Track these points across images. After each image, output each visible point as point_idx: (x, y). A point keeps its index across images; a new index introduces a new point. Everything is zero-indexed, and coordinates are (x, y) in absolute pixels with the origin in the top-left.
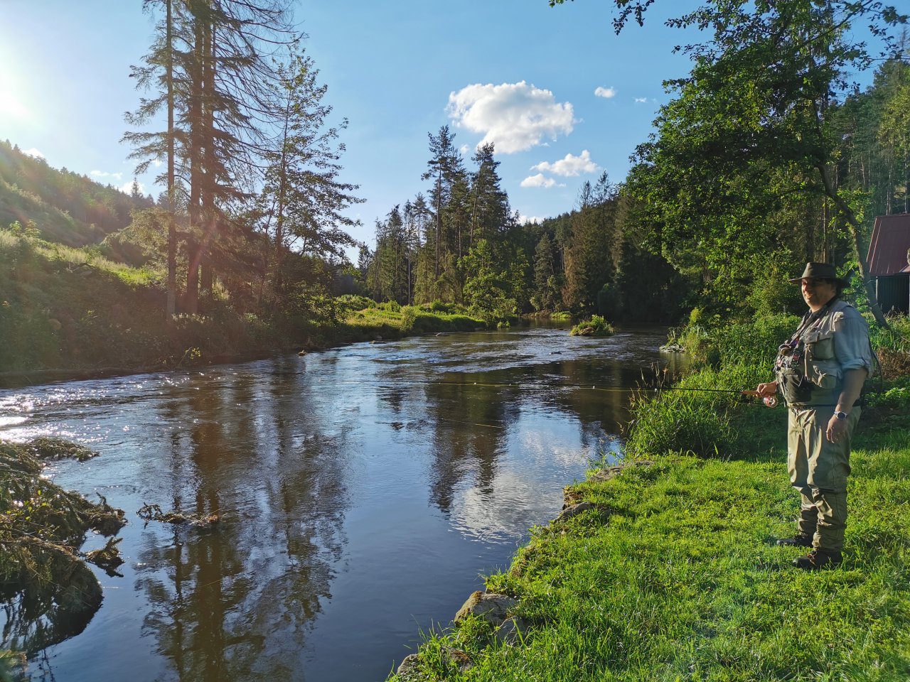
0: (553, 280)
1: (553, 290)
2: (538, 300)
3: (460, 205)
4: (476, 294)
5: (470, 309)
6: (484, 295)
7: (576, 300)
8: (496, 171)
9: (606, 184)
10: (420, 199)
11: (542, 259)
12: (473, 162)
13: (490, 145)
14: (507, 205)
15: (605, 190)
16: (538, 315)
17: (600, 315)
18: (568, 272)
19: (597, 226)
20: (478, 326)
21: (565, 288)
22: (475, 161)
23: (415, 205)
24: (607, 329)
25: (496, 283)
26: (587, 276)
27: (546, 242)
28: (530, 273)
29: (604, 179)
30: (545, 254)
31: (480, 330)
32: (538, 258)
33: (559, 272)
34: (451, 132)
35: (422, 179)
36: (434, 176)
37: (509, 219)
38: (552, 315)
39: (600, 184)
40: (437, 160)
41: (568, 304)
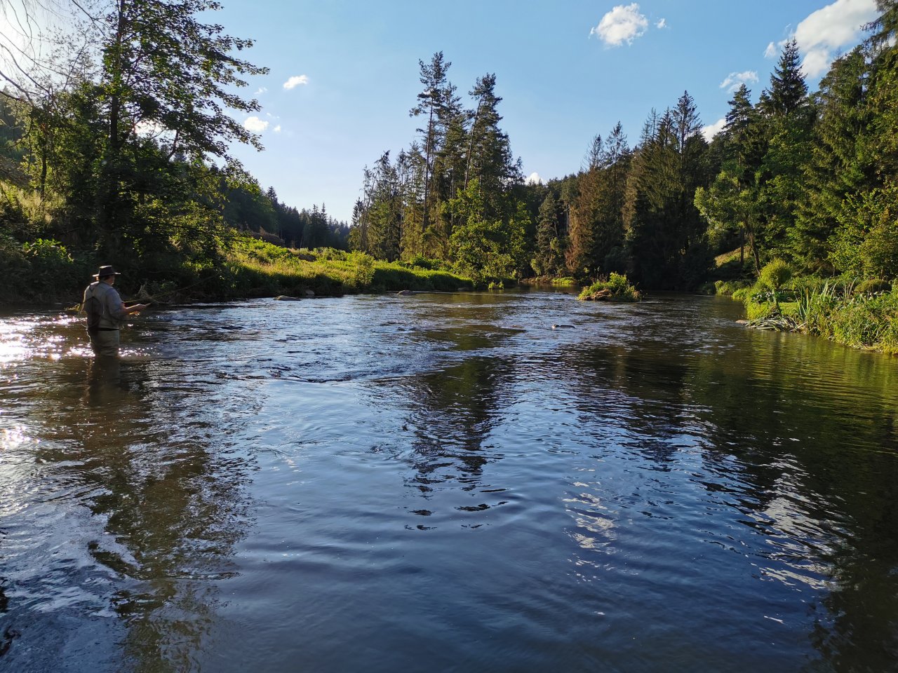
0: (556, 242)
1: (555, 253)
2: (539, 264)
3: (455, 149)
4: (464, 248)
5: (455, 265)
6: (473, 248)
7: (580, 265)
8: (496, 108)
9: (619, 137)
10: (415, 148)
11: (545, 220)
12: (471, 96)
13: (491, 77)
14: (508, 151)
15: (618, 144)
16: (539, 280)
17: (621, 273)
18: (573, 235)
19: (608, 183)
20: (462, 286)
21: (569, 251)
22: (473, 96)
23: (409, 155)
24: (630, 293)
25: (488, 234)
26: (594, 238)
27: (551, 202)
28: (531, 232)
29: (618, 131)
30: (550, 215)
31: (465, 291)
32: (542, 219)
33: (563, 234)
34: (445, 60)
35: (411, 115)
36: (425, 112)
37: (510, 168)
38: (554, 280)
39: (612, 136)
40: (428, 93)
41: (572, 268)
